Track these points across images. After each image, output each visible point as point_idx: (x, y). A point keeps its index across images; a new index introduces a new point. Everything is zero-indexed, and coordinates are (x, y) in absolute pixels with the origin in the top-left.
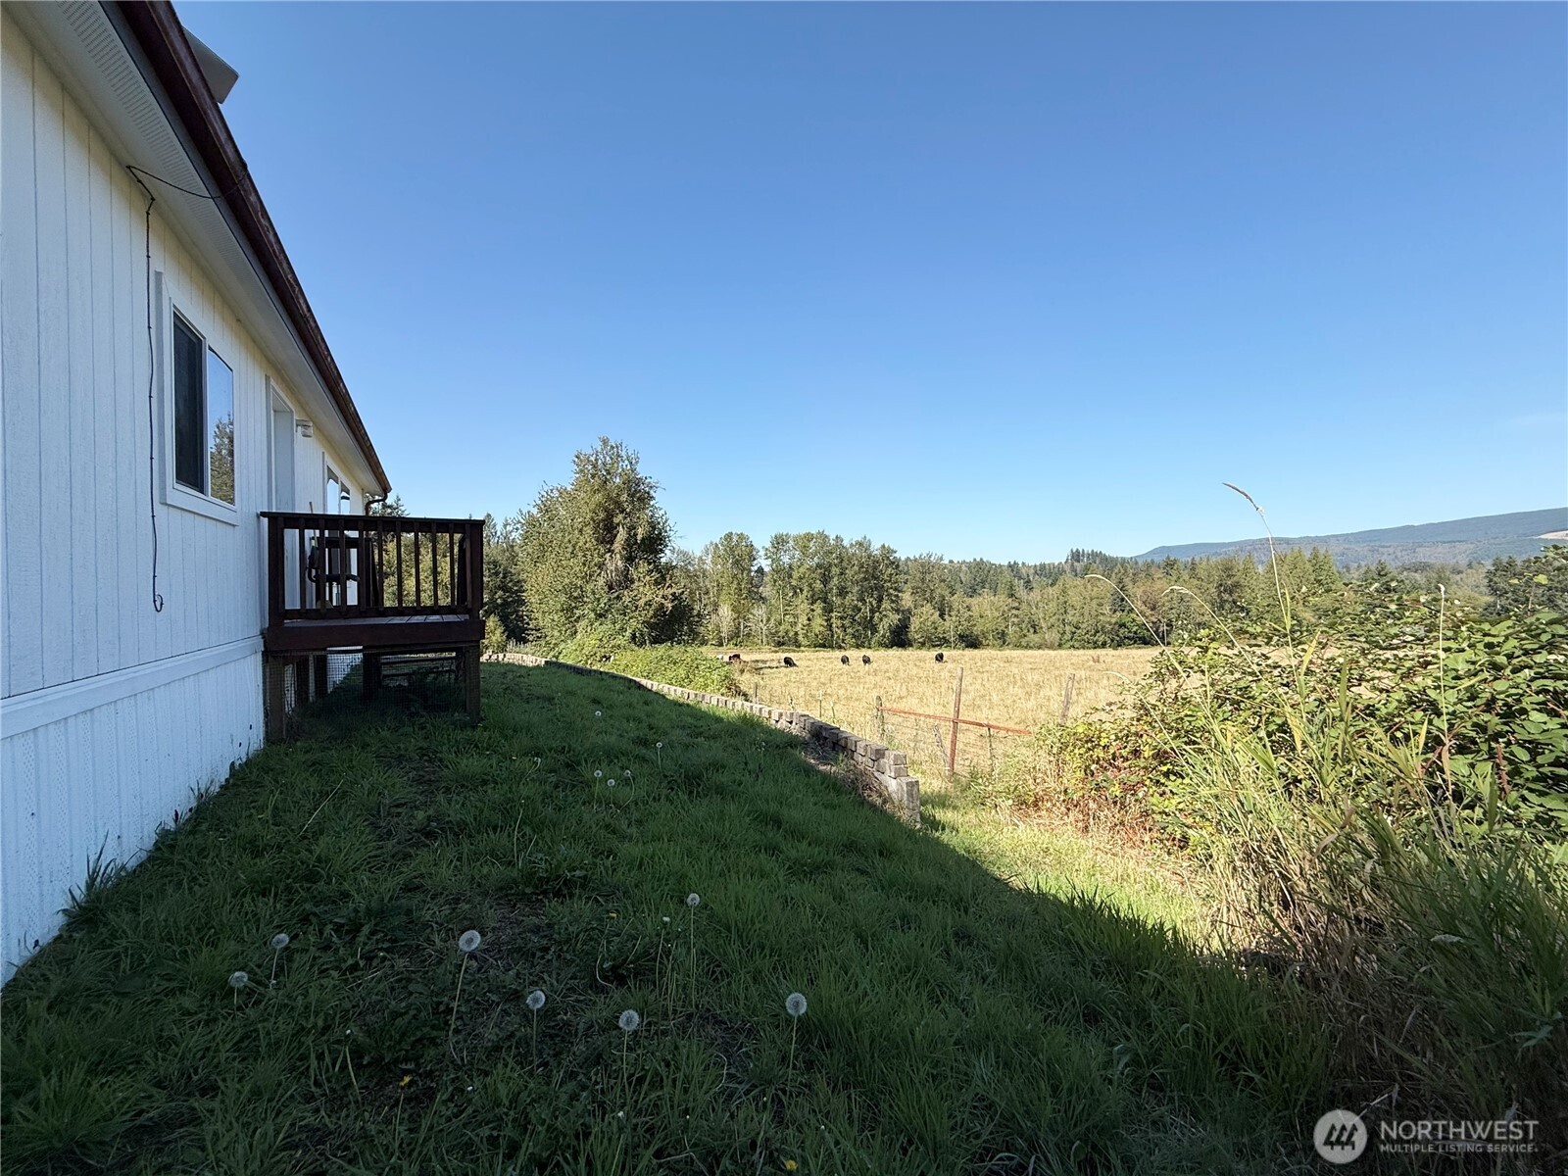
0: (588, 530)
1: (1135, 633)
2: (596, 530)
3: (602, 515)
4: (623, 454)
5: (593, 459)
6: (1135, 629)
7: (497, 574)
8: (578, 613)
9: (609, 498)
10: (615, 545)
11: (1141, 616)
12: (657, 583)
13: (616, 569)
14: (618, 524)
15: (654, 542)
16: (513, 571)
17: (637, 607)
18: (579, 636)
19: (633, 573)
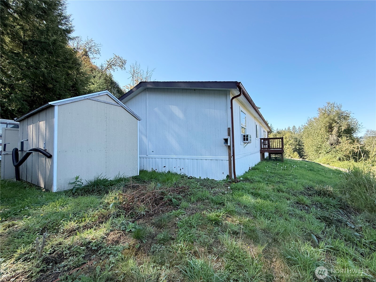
0: (323, 129)
2: (326, 128)
3: (328, 124)
4: (336, 105)
5: (324, 109)
7: (297, 141)
8: (320, 152)
9: (330, 119)
10: (333, 132)
12: (350, 143)
13: (334, 139)
14: (334, 126)
15: (349, 131)
16: (302, 140)
17: (342, 151)
18: (320, 158)
19: (340, 140)
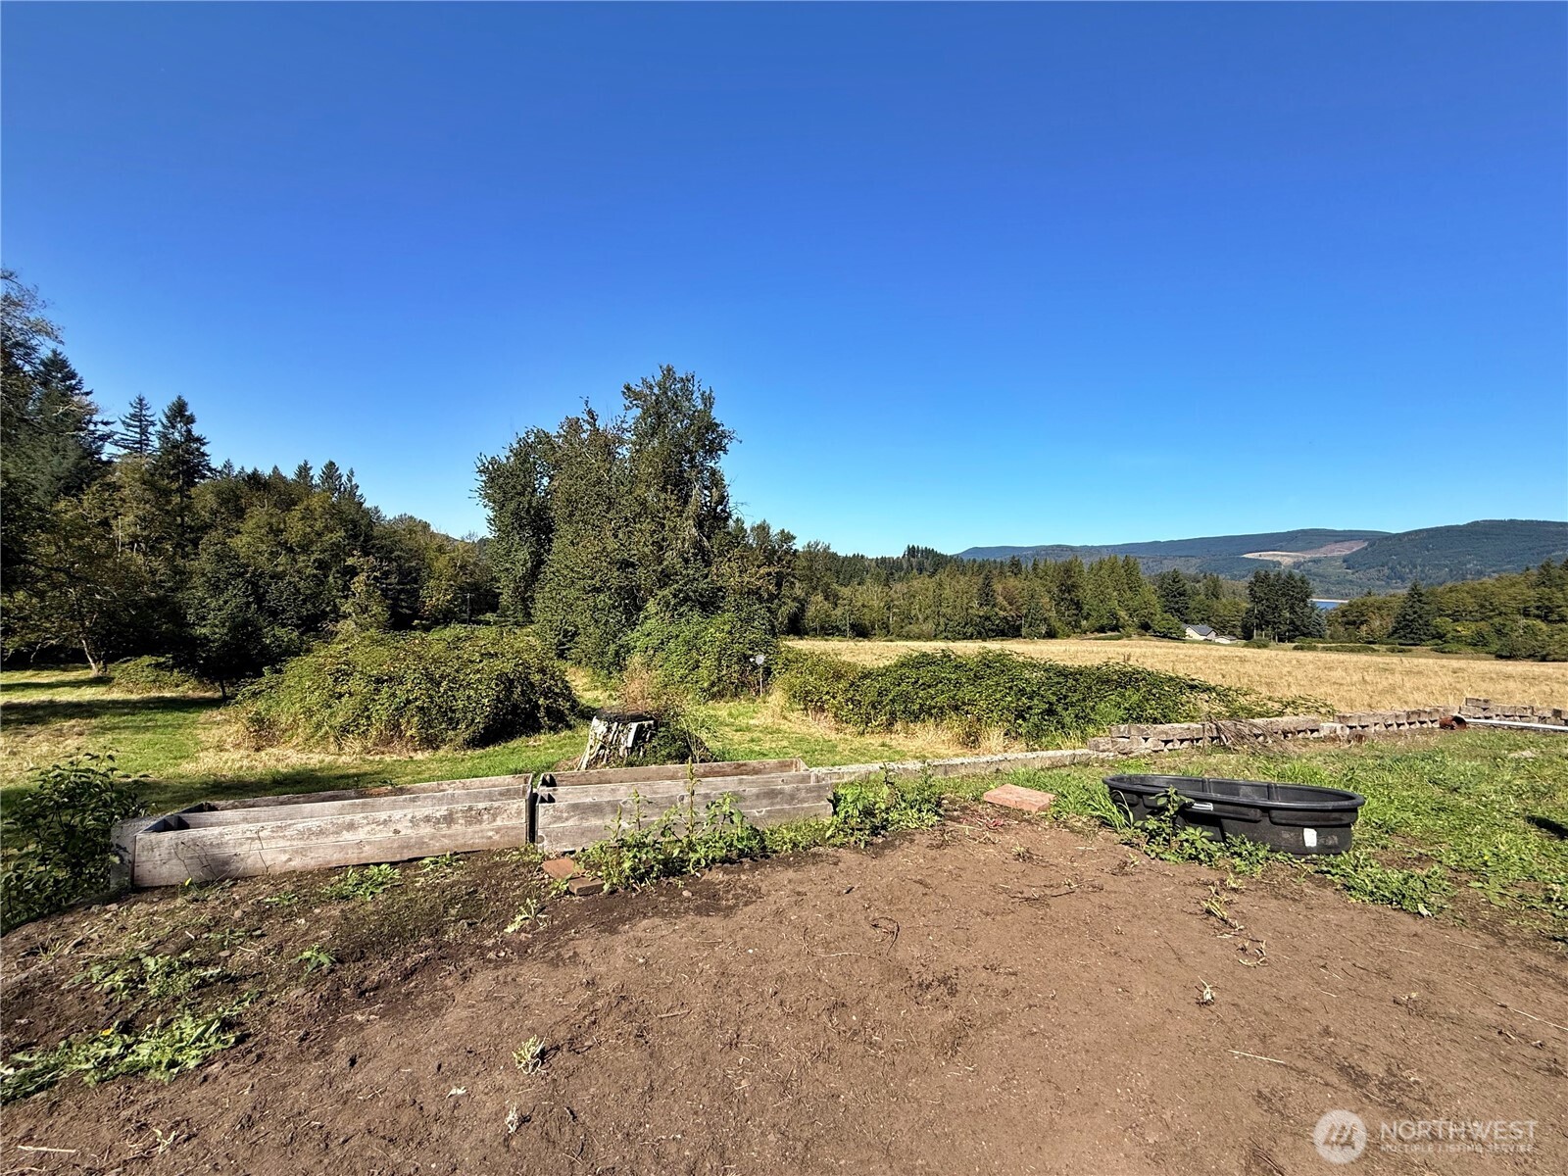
1: (997, 625)
6: (997, 622)
11: (1003, 612)
19: (706, 544)
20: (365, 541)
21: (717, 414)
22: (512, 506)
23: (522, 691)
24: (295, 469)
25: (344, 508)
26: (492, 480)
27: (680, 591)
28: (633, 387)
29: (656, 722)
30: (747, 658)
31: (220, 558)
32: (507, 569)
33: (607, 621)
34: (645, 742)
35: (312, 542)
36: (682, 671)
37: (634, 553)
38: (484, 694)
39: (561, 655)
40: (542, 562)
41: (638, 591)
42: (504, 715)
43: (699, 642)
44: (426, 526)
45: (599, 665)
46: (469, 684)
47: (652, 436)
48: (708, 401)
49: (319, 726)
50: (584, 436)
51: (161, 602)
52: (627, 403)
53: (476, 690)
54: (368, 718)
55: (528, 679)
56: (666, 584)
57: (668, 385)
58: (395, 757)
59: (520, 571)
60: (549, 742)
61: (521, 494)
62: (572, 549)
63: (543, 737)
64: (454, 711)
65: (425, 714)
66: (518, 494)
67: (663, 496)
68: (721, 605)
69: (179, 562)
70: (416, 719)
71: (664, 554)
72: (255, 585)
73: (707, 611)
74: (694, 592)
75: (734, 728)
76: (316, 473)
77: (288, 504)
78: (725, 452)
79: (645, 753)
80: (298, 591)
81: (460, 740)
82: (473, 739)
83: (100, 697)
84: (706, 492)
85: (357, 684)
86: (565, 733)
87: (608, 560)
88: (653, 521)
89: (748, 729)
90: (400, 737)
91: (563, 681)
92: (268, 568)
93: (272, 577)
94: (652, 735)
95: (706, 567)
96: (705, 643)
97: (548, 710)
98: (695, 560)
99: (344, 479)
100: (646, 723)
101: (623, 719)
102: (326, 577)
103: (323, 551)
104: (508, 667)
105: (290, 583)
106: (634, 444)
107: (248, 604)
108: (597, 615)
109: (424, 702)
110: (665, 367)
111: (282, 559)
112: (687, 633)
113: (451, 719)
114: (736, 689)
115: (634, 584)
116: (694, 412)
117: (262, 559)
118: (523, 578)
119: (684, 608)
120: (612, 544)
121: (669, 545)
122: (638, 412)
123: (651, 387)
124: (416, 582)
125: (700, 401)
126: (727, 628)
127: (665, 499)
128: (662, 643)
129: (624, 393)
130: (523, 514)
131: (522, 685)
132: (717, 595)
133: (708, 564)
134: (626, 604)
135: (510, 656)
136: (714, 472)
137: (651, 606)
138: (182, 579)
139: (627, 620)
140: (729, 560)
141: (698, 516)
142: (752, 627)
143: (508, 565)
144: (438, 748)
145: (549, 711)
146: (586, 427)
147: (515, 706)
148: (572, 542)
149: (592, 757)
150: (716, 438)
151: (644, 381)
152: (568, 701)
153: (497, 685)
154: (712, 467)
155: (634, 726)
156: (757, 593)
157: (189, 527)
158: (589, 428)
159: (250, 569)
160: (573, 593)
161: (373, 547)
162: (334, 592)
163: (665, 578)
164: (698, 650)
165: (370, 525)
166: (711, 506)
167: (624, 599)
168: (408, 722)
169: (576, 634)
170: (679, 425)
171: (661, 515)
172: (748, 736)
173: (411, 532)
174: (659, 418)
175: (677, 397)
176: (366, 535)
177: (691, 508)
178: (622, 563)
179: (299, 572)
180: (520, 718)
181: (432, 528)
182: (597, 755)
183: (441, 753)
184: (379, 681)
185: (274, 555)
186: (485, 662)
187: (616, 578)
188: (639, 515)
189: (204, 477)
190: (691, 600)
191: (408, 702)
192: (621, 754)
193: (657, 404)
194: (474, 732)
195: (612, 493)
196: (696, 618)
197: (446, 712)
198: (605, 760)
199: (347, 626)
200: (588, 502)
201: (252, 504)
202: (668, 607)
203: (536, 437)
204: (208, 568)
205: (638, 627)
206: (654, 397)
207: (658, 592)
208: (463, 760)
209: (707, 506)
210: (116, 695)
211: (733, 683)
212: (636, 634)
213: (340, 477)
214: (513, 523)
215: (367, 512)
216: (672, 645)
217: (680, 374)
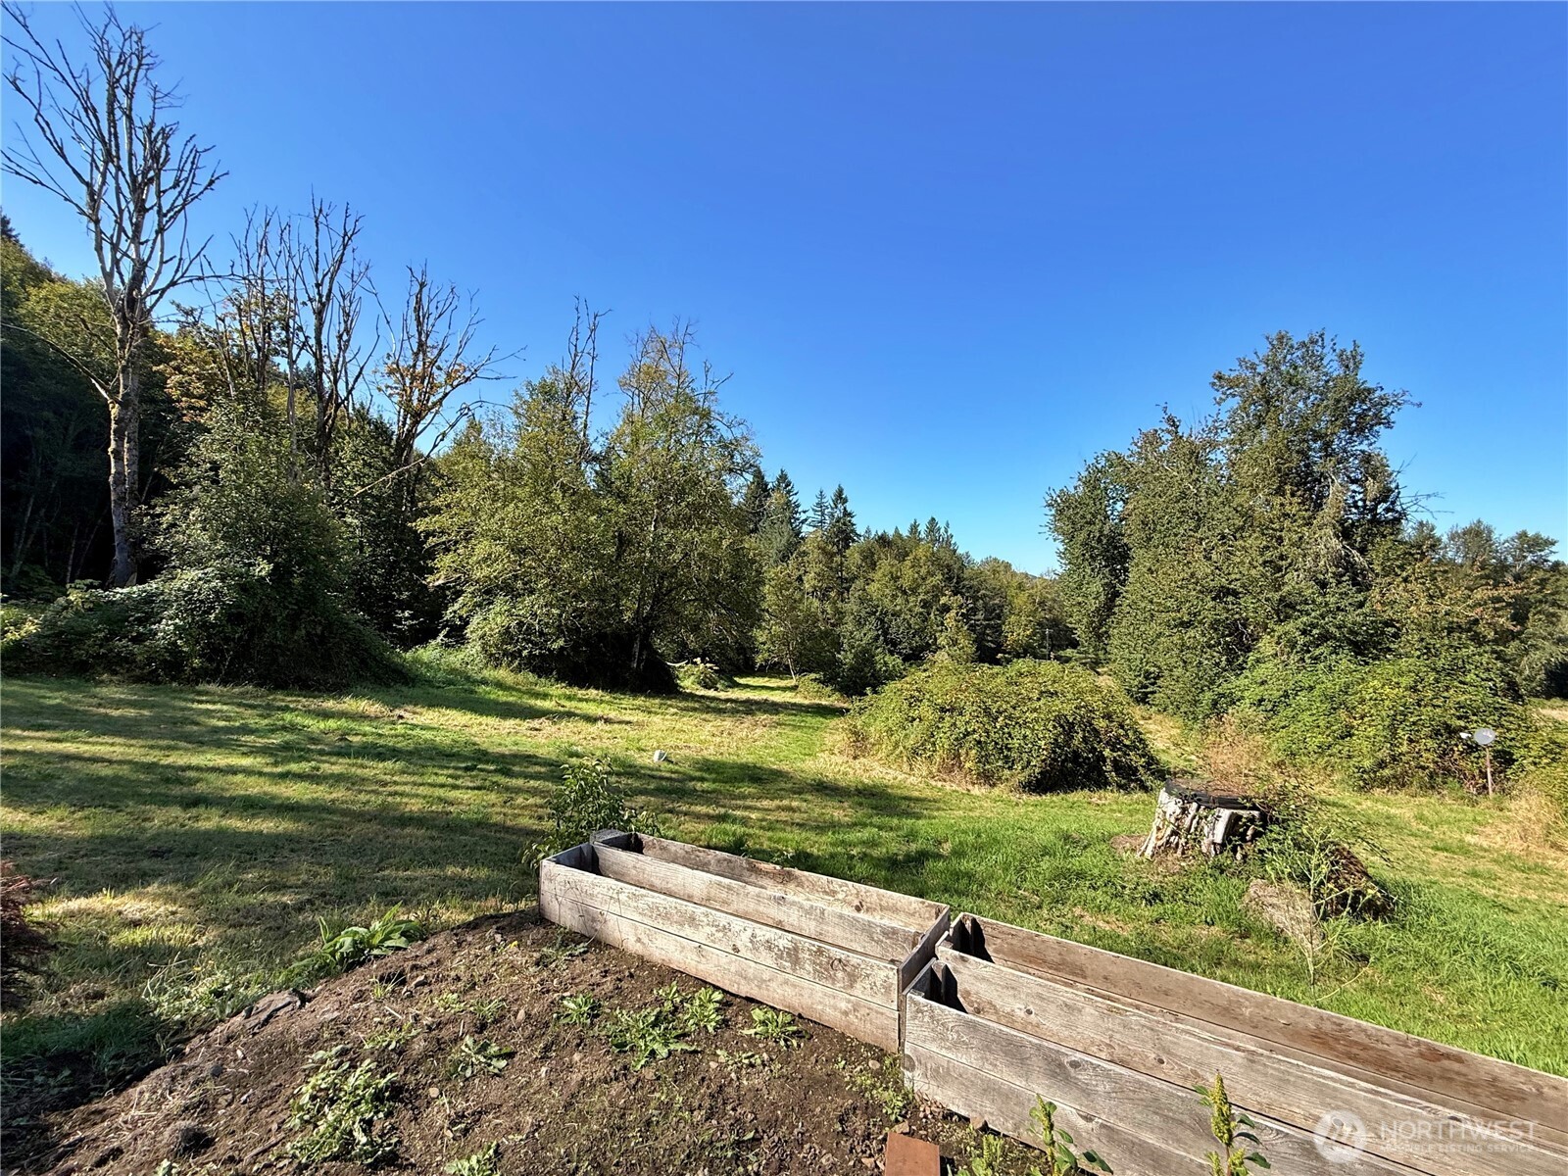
10: (1323, 511)
13: (1329, 553)
14: (1325, 474)
19: (1358, 558)
20: (957, 583)
21: (1367, 376)
22: (1082, 536)
23: (1084, 737)
24: (908, 527)
25: (942, 555)
26: (1061, 512)
27: (1314, 626)
28: (1226, 374)
29: (1263, 816)
30: (1452, 732)
31: (862, 600)
32: (1080, 603)
33: (1200, 663)
34: (1246, 841)
35: (919, 586)
36: (1321, 738)
37: (1235, 578)
38: (1041, 736)
39: (1143, 700)
40: (1117, 594)
41: (1245, 626)
42: (1063, 761)
43: (1352, 700)
44: (1008, 566)
45: (1191, 717)
46: (1025, 723)
47: (1258, 427)
48: (1351, 361)
49: (896, 746)
50: (1165, 447)
51: (826, 634)
52: (1219, 395)
53: (1033, 730)
54: (934, 744)
55: (1091, 724)
56: (1288, 617)
57: (1280, 357)
58: (955, 787)
59: (1093, 605)
60: (1117, 803)
61: (1090, 523)
62: (1149, 576)
63: (1109, 795)
64: (1009, 750)
65: (982, 748)
66: (1087, 523)
67: (1278, 500)
68: (1392, 646)
69: (839, 604)
70: (974, 751)
71: (1283, 576)
72: (882, 621)
73: (1363, 655)
74: (1339, 627)
75: (1433, 844)
76: (922, 529)
77: (902, 556)
78: (1389, 425)
79: (1245, 857)
80: (910, 625)
81: (1015, 781)
82: (1030, 782)
83: (788, 700)
84: (1354, 487)
85: (925, 710)
86: (1139, 795)
87: (1198, 588)
88: (1263, 534)
89: (1464, 850)
90: (961, 768)
91: (1135, 731)
92: (891, 608)
93: (893, 615)
94: (1257, 835)
95: (1359, 591)
96: (1362, 701)
97: (1116, 763)
98: (1339, 582)
99: (942, 531)
100: (1245, 813)
101: (1209, 802)
102: (929, 614)
103: (927, 593)
104: (1068, 709)
105: (904, 619)
106: (1232, 442)
107: (878, 636)
108: (1188, 655)
109: (980, 736)
110: (1274, 335)
111: (899, 600)
112: (1330, 684)
113: (1006, 757)
114: (1431, 777)
115: (1237, 616)
116: (1327, 382)
117: (886, 601)
118: (1098, 610)
119: (1321, 649)
120: (1203, 569)
121: (1290, 565)
122: (1234, 403)
123: (1253, 367)
124: (999, 618)
125: (1335, 365)
126: (1405, 681)
127: (1282, 505)
128: (1286, 696)
129: (1214, 384)
130: (1093, 544)
131: (1084, 730)
132: (1383, 633)
133: (1363, 587)
134: (1226, 642)
135: (1069, 696)
136: (1367, 459)
137: (1266, 646)
138: (840, 614)
139: (1229, 662)
140: (1405, 580)
141: (1342, 522)
142: (1461, 682)
143: (1080, 599)
144: (993, 785)
145: (1117, 766)
146: (1166, 437)
147: (1076, 754)
148: (1150, 569)
149: (1160, 843)
150: (1369, 409)
151: (1241, 361)
152: (1144, 756)
153: (1055, 727)
154: (1363, 452)
155: (1225, 814)
156: (1469, 630)
157: (846, 579)
158: (1170, 438)
159: (879, 609)
160: (1155, 628)
161: (964, 587)
162: (935, 627)
163: (1286, 609)
164: (1350, 710)
165: (962, 567)
166: (1365, 506)
167: (1224, 636)
168: (967, 754)
169: (1157, 677)
170: (1301, 405)
171: (1276, 526)
172: (1464, 864)
173: (994, 572)
174: (1268, 402)
175: (1295, 368)
176: (958, 578)
177: (1328, 511)
178: (1220, 591)
179: (910, 610)
180: (1082, 767)
181: (1013, 568)
182: (1168, 842)
183: (996, 791)
184: (943, 710)
185: (894, 597)
186: (1043, 701)
187: (1210, 610)
188: (1242, 528)
189: (854, 541)
190: (1335, 638)
191: (967, 734)
192: (1204, 850)
193: (1263, 385)
194: (1030, 776)
195: (1202, 509)
196: (1344, 664)
197: (1001, 749)
198: (1179, 851)
199: (942, 657)
200: (1170, 522)
201: (880, 558)
202: (1293, 647)
203: (1107, 460)
204: (855, 608)
205: (1246, 673)
206: (1258, 379)
207: (1276, 628)
208: (1017, 804)
209: (1357, 507)
210: (799, 700)
211: (1423, 768)
212: (1242, 682)
213: (939, 529)
214: (1084, 555)
215: (959, 558)
216: (1302, 699)
217: (1299, 336)
